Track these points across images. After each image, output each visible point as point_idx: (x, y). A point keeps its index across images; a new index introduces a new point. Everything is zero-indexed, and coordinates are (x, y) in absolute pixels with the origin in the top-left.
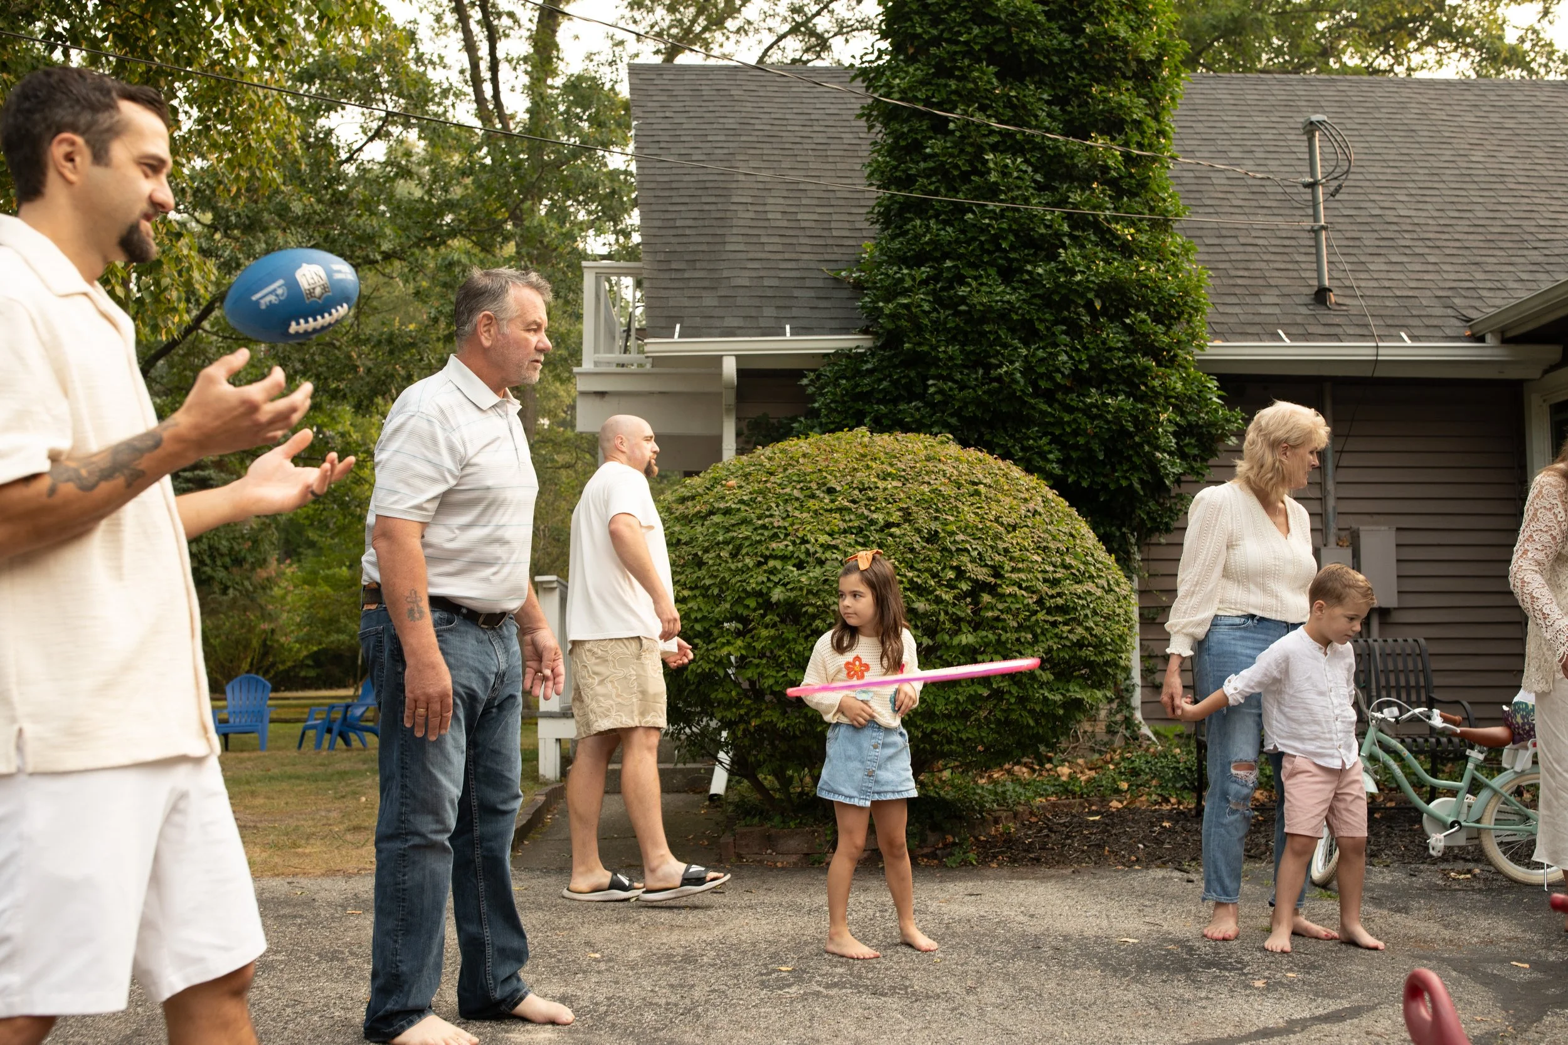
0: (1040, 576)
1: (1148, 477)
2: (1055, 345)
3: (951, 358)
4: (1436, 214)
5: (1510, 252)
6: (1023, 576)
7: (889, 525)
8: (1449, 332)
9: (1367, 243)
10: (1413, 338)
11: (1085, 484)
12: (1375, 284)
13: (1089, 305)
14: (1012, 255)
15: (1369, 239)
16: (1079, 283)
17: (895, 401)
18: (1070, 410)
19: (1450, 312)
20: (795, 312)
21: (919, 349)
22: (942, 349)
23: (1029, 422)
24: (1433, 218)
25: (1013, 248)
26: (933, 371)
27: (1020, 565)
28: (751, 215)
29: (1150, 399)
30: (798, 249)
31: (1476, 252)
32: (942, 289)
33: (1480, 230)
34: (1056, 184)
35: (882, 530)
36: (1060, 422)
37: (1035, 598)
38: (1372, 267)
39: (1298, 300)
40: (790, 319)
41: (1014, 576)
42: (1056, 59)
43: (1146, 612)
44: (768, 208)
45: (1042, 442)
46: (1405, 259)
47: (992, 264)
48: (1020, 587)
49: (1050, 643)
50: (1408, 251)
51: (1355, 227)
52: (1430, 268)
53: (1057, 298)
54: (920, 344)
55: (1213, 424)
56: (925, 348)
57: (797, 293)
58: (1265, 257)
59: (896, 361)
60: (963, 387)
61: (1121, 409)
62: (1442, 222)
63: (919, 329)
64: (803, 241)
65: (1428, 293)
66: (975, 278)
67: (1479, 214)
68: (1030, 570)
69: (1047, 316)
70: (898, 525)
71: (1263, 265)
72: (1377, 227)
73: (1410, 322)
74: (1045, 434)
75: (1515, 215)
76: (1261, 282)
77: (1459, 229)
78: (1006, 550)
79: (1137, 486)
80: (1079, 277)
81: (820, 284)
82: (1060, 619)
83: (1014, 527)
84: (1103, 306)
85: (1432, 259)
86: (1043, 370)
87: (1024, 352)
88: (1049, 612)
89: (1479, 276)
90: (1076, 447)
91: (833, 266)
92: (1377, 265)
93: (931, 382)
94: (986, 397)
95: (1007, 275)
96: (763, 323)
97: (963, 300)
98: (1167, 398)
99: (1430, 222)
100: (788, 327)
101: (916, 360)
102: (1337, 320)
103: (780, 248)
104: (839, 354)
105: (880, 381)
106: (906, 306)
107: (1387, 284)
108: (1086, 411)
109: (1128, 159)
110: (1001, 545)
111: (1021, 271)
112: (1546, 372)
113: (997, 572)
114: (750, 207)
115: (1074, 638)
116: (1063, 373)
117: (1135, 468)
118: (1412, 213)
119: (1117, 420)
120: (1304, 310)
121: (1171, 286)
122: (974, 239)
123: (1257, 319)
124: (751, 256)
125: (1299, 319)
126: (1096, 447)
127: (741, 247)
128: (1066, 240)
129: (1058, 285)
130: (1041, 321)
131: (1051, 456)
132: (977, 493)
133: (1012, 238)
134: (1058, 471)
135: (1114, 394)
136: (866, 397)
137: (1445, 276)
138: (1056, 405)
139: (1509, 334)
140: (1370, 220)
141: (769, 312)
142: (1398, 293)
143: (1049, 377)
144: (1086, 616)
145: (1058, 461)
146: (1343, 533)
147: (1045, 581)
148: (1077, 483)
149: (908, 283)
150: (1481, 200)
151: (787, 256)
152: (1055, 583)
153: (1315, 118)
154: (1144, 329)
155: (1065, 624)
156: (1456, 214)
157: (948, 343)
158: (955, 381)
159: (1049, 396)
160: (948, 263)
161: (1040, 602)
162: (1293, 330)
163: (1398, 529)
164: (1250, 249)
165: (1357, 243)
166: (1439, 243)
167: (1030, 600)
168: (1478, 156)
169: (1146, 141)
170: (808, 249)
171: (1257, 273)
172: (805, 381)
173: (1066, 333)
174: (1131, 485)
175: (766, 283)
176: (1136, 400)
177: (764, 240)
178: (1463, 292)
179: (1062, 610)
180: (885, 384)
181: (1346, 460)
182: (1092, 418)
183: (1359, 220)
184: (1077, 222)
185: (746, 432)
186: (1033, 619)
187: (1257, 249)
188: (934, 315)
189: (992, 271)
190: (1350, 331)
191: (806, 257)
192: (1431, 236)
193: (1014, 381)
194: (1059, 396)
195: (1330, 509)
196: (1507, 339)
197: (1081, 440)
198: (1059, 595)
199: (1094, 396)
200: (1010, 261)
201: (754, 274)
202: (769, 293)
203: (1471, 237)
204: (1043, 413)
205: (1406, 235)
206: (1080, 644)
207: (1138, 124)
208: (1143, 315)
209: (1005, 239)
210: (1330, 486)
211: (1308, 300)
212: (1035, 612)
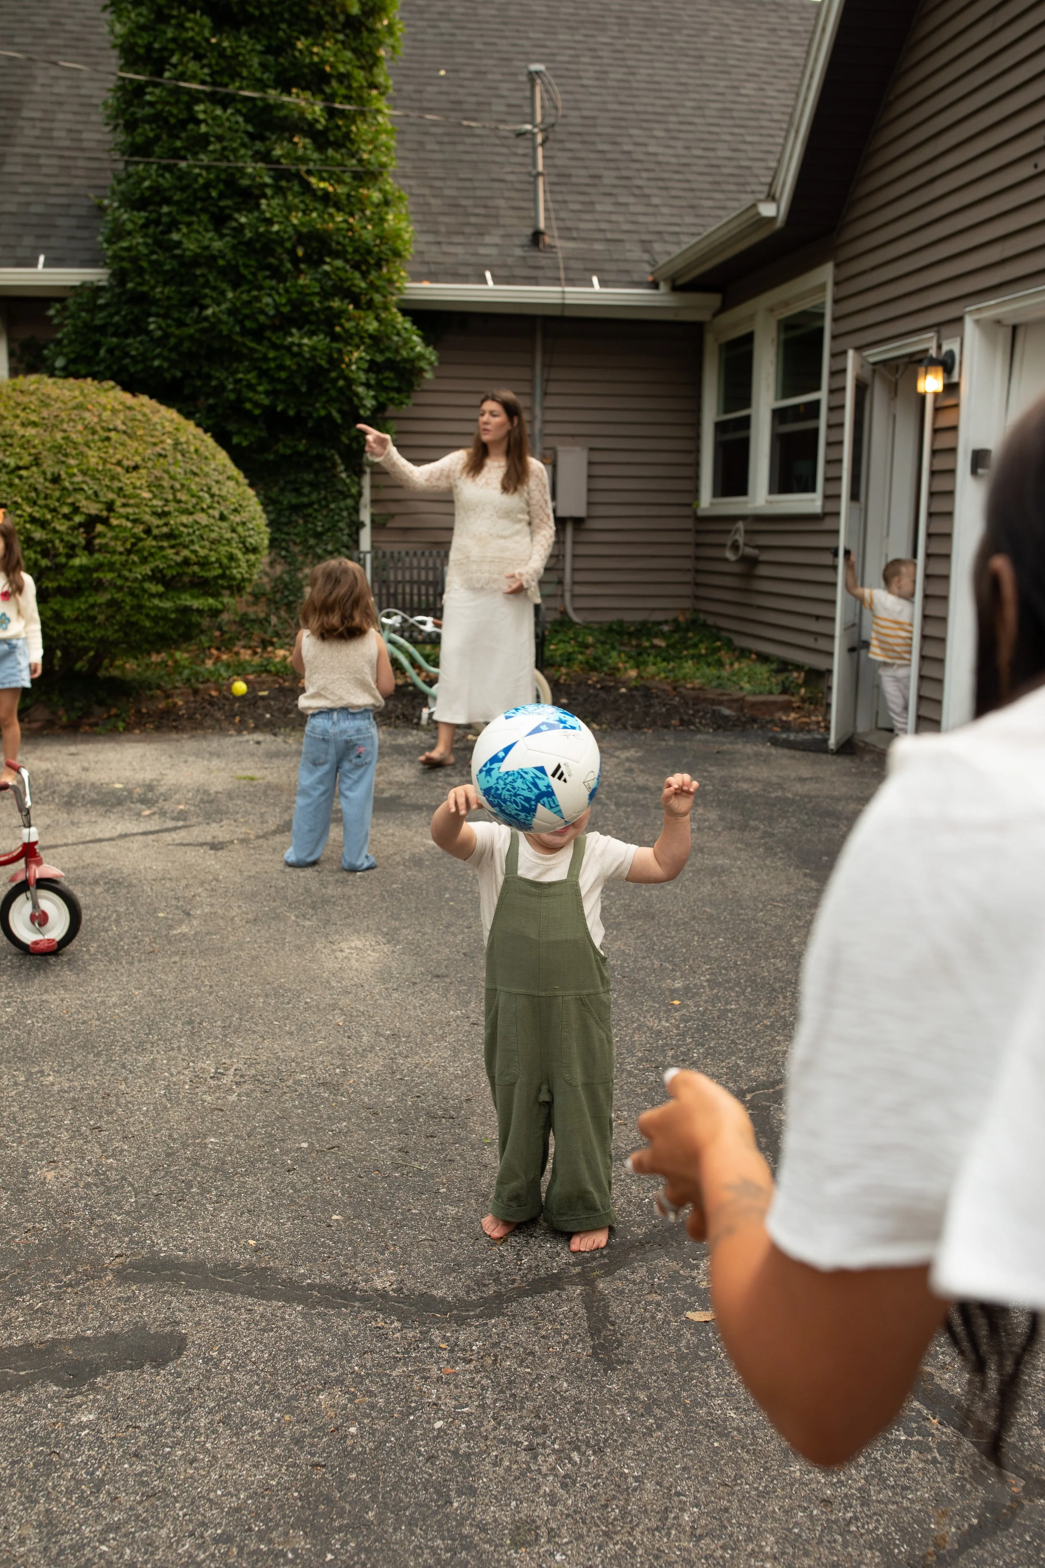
0: (147, 509)
1: (346, 408)
2: (260, 288)
3: (169, 298)
4: (681, 151)
5: (730, 195)
6: (130, 510)
7: (19, 468)
8: (636, 277)
9: (606, 181)
10: (602, 283)
11: (291, 413)
12: (592, 226)
13: (292, 252)
14: (222, 203)
15: (609, 177)
16: (277, 233)
17: (126, 335)
18: (275, 347)
19: (646, 257)
20: (53, 242)
21: (140, 289)
22: (158, 290)
23: (239, 357)
24: (676, 156)
25: (222, 196)
26: (154, 309)
27: (131, 501)
28: (37, 132)
29: (347, 338)
30: (74, 172)
31: (698, 194)
32: (162, 233)
33: (714, 170)
34: (268, 134)
35: (12, 472)
36: (265, 358)
37: (141, 527)
38: (599, 207)
39: (517, 241)
40: (45, 250)
41: (122, 511)
42: (267, 11)
43: (377, 519)
44: (55, 125)
45: (249, 376)
46: (631, 200)
47: (204, 210)
48: (128, 519)
49: (158, 563)
50: (637, 192)
51: (601, 164)
52: (650, 210)
53: (258, 246)
54: (141, 284)
55: (411, 361)
56: (145, 288)
57: (60, 221)
58: (507, 194)
59: (124, 298)
60: (181, 324)
61: (314, 348)
62: (683, 161)
63: (141, 271)
64: (80, 163)
65: (636, 237)
66: (189, 224)
67: (721, 154)
68: (137, 506)
69: (252, 263)
70: (26, 468)
71: (501, 203)
72: (621, 165)
73: (608, 266)
74: (255, 368)
75: (752, 155)
76: (492, 221)
77: (695, 169)
78: (121, 489)
79: (335, 414)
80: (276, 228)
81: (83, 212)
82: (165, 544)
83: (136, 468)
84: (305, 253)
85: (655, 201)
86: (246, 311)
87: (230, 295)
88: (155, 538)
89: (688, 220)
90: (280, 380)
91: (101, 192)
92: (604, 206)
93: (151, 319)
94: (197, 335)
95: (219, 220)
96: (20, 253)
97: (178, 244)
98: (362, 338)
99: (673, 160)
100: (42, 259)
101: (141, 299)
102: (543, 263)
103: (55, 171)
104: (83, 286)
105: (111, 316)
106: (128, 249)
107: (603, 226)
108: (288, 348)
109: (331, 113)
110: (116, 484)
111: (231, 218)
112: (716, 315)
113: (110, 507)
114: (38, 124)
115: (179, 559)
116: (266, 314)
117: (331, 400)
118: (660, 150)
119: (313, 358)
120: (519, 252)
121: (368, 233)
122: (188, 186)
123: (473, 260)
124: (26, 179)
125: (510, 261)
126: (298, 381)
127: (19, 169)
128: (269, 192)
129: (259, 236)
130: (247, 266)
131: (260, 388)
132: (108, 439)
133: (221, 186)
134: (266, 402)
135: (311, 334)
136: (102, 329)
137: (659, 219)
138: (266, 343)
139: (680, 282)
140: (619, 156)
141: (29, 241)
142: (609, 236)
143: (252, 317)
144: (192, 542)
145: (267, 393)
146: (548, 453)
147: (154, 513)
148: (284, 412)
149: (129, 226)
150: (728, 138)
151: (60, 180)
152: (164, 514)
153: (535, 67)
154: (342, 274)
155: (172, 547)
156: (699, 153)
157: (165, 284)
158: (173, 320)
159: (258, 335)
160: (165, 209)
161: (148, 531)
162: (501, 272)
163: (591, 449)
164: (497, 185)
165: (596, 181)
166: (670, 184)
167: (139, 530)
168: (749, 89)
169: (354, 94)
170: (82, 173)
171: (493, 212)
172: (51, 312)
173: (270, 277)
174: (329, 414)
175: (34, 209)
176: (332, 340)
177: (42, 161)
178: (667, 237)
179: (170, 536)
180: (116, 319)
181: (553, 388)
182: (294, 355)
183: (609, 156)
184: (281, 175)
185: (18, 351)
186: (140, 544)
187: (502, 185)
188: (154, 257)
189: (205, 218)
190: (549, 274)
191: (78, 182)
192: (666, 175)
193: (220, 321)
194: (268, 334)
195: (537, 431)
196: (676, 288)
197: (283, 375)
198: (166, 524)
199: (295, 337)
200: (222, 209)
201: (23, 199)
202: (34, 220)
203: (700, 178)
204: (253, 350)
205: (645, 175)
206: (186, 562)
207: (343, 78)
208: (339, 263)
209: (215, 188)
210: (538, 411)
211: (525, 241)
212: (140, 540)
